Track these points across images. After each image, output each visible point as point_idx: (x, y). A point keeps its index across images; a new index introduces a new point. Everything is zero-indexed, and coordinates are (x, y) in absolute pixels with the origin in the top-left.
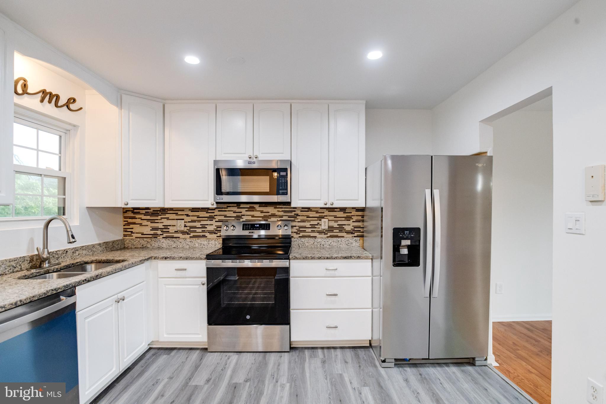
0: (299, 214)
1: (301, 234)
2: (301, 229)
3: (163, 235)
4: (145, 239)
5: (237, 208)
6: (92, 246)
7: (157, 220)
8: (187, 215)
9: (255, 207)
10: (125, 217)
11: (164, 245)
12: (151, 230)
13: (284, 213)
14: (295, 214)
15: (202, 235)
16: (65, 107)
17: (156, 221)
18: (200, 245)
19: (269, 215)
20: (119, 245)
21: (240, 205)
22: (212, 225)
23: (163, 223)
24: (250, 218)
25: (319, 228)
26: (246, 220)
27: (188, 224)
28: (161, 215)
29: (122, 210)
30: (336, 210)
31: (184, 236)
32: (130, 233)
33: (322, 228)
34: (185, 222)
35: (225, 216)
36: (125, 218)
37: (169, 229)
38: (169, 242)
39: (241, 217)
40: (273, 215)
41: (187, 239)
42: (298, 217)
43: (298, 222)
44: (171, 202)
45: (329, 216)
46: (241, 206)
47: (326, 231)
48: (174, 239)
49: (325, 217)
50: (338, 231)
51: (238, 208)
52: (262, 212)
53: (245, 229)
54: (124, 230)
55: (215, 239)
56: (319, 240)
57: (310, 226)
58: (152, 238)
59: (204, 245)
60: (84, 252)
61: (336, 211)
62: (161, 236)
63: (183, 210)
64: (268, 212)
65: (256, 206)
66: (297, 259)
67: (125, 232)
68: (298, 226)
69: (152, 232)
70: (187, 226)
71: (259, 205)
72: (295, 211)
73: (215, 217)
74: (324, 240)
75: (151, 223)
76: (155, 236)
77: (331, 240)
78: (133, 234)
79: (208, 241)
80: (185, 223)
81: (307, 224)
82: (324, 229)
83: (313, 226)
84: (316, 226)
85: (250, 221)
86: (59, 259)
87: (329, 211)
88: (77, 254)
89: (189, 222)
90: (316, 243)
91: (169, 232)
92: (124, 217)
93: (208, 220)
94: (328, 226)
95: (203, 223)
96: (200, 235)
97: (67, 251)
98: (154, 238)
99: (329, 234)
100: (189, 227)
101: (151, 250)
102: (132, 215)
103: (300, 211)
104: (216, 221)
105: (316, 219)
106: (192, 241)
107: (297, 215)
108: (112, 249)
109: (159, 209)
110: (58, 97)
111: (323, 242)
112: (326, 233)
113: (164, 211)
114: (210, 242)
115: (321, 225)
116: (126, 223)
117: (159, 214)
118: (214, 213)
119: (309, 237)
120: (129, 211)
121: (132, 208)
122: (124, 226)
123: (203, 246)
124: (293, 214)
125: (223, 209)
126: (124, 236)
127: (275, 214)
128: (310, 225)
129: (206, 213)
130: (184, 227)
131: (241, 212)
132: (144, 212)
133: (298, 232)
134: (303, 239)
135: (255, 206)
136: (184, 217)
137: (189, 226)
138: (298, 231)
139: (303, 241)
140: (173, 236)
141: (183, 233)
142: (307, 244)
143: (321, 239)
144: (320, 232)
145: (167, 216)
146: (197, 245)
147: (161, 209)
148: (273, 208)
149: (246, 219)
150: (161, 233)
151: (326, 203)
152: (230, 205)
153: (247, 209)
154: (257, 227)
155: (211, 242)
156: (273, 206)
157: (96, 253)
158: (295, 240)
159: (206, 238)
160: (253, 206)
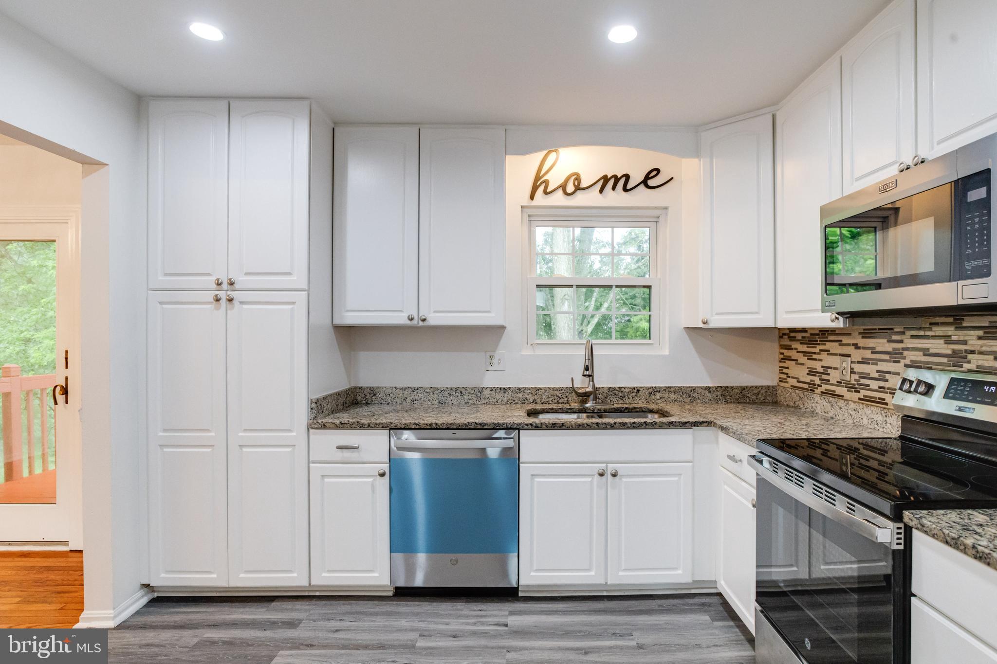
3: (821, 386)
4: (799, 391)
5: (954, 328)
6: (691, 389)
7: (815, 353)
8: (856, 346)
10: (782, 347)
12: (808, 374)
15: (880, 399)
16: (642, 186)
17: (814, 356)
18: (870, 421)
20: (760, 396)
21: (963, 319)
22: (898, 374)
23: (821, 360)
26: (978, 367)
27: (858, 368)
28: (819, 344)
29: (777, 332)
31: (849, 395)
32: (785, 376)
34: (852, 362)
36: (782, 349)
38: (825, 403)
39: (966, 357)
41: (852, 403)
44: (785, 316)
46: (962, 324)
48: (833, 399)
51: (957, 329)
54: (780, 370)
58: (808, 390)
59: (877, 424)
60: (673, 396)
62: (820, 389)
63: (850, 334)
67: (781, 373)
69: (808, 379)
70: (855, 373)
73: (905, 353)
75: (808, 359)
76: (812, 387)
78: (789, 380)
79: (884, 415)
80: (853, 366)
85: (982, 371)
86: (624, 399)
88: (658, 397)
89: (858, 362)
91: (829, 381)
92: (781, 345)
93: (890, 361)
95: (881, 366)
96: (876, 398)
97: (638, 391)
98: (810, 390)
102: (788, 343)
104: (905, 365)
106: (861, 407)
108: (742, 401)
109: (817, 332)
110: (627, 177)
113: (824, 335)
116: (782, 356)
117: (818, 341)
118: (901, 341)
120: (784, 334)
121: (789, 329)
122: (780, 362)
123: (876, 426)
125: (922, 333)
126: (780, 381)
130: (851, 372)
131: (966, 343)
132: (799, 336)
136: (850, 350)
137: (858, 373)
140: (833, 391)
141: (849, 387)
145: (828, 346)
147: (820, 331)
149: (979, 363)
150: (820, 383)
153: (980, 333)
155: (890, 418)
157: (699, 401)
159: (886, 406)
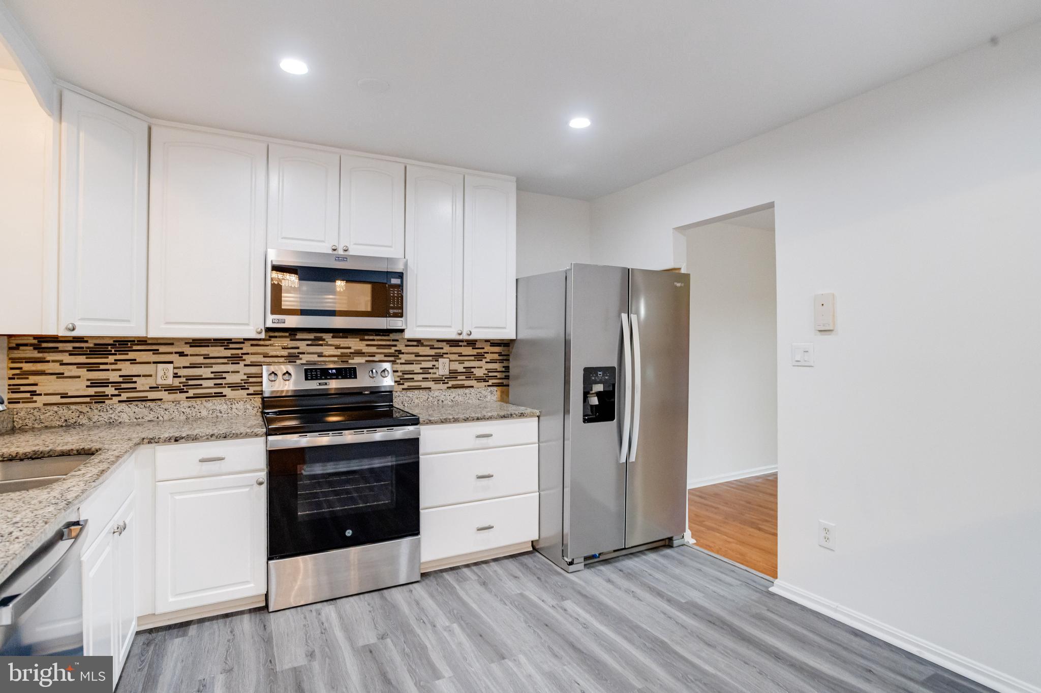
0: (403, 351)
1: (406, 385)
2: (406, 376)
3: (120, 395)
4: (73, 407)
5: (289, 339)
7: (106, 364)
8: (181, 354)
9: (324, 338)
10: (14, 360)
11: (125, 418)
12: (87, 386)
13: (377, 349)
14: (396, 351)
15: (215, 393)
17: (102, 367)
18: (211, 412)
19: (351, 353)
21: (296, 335)
22: (238, 372)
23: (120, 370)
24: (315, 358)
25: (435, 373)
26: (307, 361)
27: (182, 372)
28: (115, 355)
29: (4, 342)
30: (460, 344)
31: (173, 397)
32: (28, 395)
33: (440, 374)
34: (174, 368)
35: (266, 356)
36: (13, 363)
37: (135, 382)
38: (137, 410)
39: (299, 356)
40: (359, 353)
41: (182, 402)
42: (401, 356)
43: (401, 364)
45: (450, 353)
46: (297, 337)
47: (445, 378)
48: (149, 404)
49: (445, 356)
50: (464, 377)
51: (291, 340)
52: (338, 347)
53: (309, 378)
54: (10, 389)
55: (244, 400)
56: (437, 393)
57: (421, 371)
58: (92, 403)
59: (221, 412)
61: (461, 346)
62: (116, 399)
63: (172, 344)
64: (350, 348)
65: (327, 337)
66: (432, 423)
67: (14, 392)
68: (401, 371)
69: (92, 391)
70: (180, 377)
71: (331, 335)
72: (395, 346)
73: (244, 357)
74: (445, 394)
75: (88, 370)
76: (100, 399)
77: (455, 393)
78: (36, 398)
79: (229, 403)
80: (176, 371)
81: (416, 368)
82: (443, 376)
83: (425, 370)
84: (430, 371)
85: (315, 363)
87: (450, 346)
89: (184, 367)
90: (431, 398)
91: (136, 388)
92: (11, 359)
93: (228, 364)
94: (450, 370)
95: (216, 368)
96: (212, 393)
98: (95, 403)
99: (451, 383)
100: (185, 379)
101: (90, 429)
102: (36, 355)
103: (404, 346)
104: (245, 365)
105: (430, 358)
106: (194, 404)
107: (400, 352)
109: (111, 342)
111: (443, 397)
112: (446, 381)
113: (123, 345)
114: (234, 406)
115: (438, 368)
116: (17, 372)
117: (111, 351)
118: (241, 349)
119: (419, 388)
120: (24, 345)
122: (11, 379)
123: (219, 414)
124: (393, 350)
125: (261, 343)
127: (362, 350)
128: (421, 368)
129: (225, 349)
130: (174, 377)
131: (298, 348)
132: (69, 346)
133: (401, 381)
134: (410, 394)
135: (324, 336)
136: (174, 358)
137: (184, 376)
138: (401, 379)
139: (411, 395)
140: (147, 397)
141: (170, 389)
142: (416, 401)
143: (439, 391)
144: (437, 381)
145: (131, 355)
146: (204, 413)
147: (114, 341)
148: (358, 340)
149: (308, 359)
150: (116, 392)
151: (460, 332)
152: (276, 334)
153: (309, 342)
154: (333, 374)
155: (237, 404)
156: (359, 336)
158: (397, 394)
159: (225, 398)
160: (322, 337)
